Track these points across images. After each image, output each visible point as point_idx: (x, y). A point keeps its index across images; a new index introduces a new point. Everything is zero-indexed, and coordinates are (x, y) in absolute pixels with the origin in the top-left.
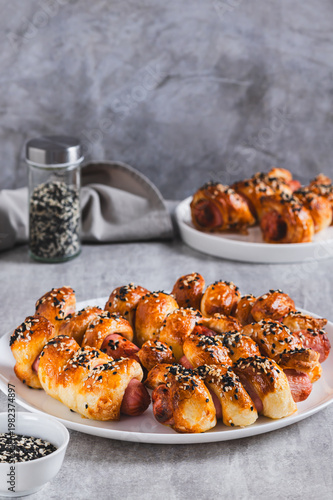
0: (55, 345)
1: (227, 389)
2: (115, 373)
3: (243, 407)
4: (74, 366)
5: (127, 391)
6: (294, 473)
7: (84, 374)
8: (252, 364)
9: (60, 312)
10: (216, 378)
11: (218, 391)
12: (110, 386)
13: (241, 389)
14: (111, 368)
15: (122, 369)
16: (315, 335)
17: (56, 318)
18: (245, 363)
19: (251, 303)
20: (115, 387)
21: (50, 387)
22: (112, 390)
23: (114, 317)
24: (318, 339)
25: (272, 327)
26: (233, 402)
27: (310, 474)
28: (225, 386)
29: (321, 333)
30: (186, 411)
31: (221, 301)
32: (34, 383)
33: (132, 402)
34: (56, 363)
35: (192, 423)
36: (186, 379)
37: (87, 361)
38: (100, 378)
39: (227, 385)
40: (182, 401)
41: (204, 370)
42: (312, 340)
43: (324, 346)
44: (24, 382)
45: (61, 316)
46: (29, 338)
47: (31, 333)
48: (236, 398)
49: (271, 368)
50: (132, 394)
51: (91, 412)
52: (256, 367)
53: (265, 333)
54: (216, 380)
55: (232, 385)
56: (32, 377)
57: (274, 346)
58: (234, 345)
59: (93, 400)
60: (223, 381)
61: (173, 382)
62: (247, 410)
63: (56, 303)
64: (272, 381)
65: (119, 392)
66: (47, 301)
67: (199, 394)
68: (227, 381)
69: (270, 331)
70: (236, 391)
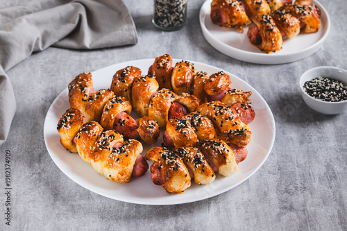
0: (87, 132)
1: (197, 166)
2: (127, 156)
3: (208, 175)
4: (101, 149)
5: (135, 166)
6: (248, 219)
7: (107, 154)
8: (212, 147)
9: (85, 95)
10: (190, 159)
11: (192, 166)
12: (124, 165)
13: (206, 164)
14: (124, 151)
15: (131, 151)
16: (246, 109)
17: (83, 100)
18: (207, 145)
19: (204, 81)
20: (127, 165)
21: (85, 157)
22: (126, 167)
23: (120, 101)
24: (248, 111)
25: (220, 109)
26: (201, 173)
27: (258, 220)
28: (196, 164)
29: (250, 107)
30: (173, 183)
31: (184, 80)
32: (73, 150)
33: (138, 172)
34: (88, 143)
35: (177, 188)
36: (172, 163)
37: (108, 145)
38: (118, 160)
39: (198, 164)
40: (171, 178)
41: (183, 153)
42: (244, 112)
43: (252, 115)
44: (67, 150)
45: (85, 98)
46: (70, 127)
47: (71, 123)
48: (203, 170)
49: (224, 149)
50: (138, 167)
51: (113, 179)
52: (214, 149)
53: (216, 114)
54: (190, 160)
55: (200, 163)
56: (72, 147)
57: (222, 122)
58: (197, 125)
59: (114, 173)
60: (195, 161)
61: (165, 165)
62: (210, 177)
63: (82, 89)
64: (225, 158)
65: (130, 168)
66: (76, 87)
67: (181, 172)
68: (197, 160)
69: (220, 112)
70: (203, 166)
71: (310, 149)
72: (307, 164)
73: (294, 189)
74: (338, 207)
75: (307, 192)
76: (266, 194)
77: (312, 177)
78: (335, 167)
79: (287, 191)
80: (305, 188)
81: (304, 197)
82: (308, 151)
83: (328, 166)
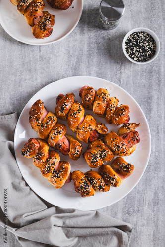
0: (39, 160)
2: (61, 180)
9: (39, 123)
12: (59, 184)
17: (37, 126)
20: (61, 184)
23: (60, 133)
28: (100, 189)
37: (51, 170)
38: (56, 182)
63: (37, 120)
71: (148, 178)
72: (143, 191)
73: (132, 211)
74: (154, 228)
75: (139, 214)
76: (116, 213)
77: (144, 202)
78: (159, 194)
79: (128, 213)
80: (139, 211)
81: (137, 218)
82: (146, 179)
83: (156, 194)
